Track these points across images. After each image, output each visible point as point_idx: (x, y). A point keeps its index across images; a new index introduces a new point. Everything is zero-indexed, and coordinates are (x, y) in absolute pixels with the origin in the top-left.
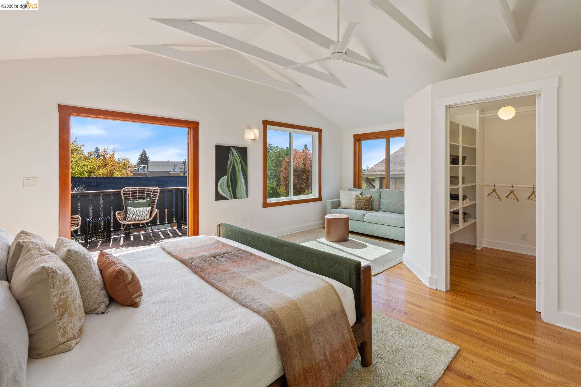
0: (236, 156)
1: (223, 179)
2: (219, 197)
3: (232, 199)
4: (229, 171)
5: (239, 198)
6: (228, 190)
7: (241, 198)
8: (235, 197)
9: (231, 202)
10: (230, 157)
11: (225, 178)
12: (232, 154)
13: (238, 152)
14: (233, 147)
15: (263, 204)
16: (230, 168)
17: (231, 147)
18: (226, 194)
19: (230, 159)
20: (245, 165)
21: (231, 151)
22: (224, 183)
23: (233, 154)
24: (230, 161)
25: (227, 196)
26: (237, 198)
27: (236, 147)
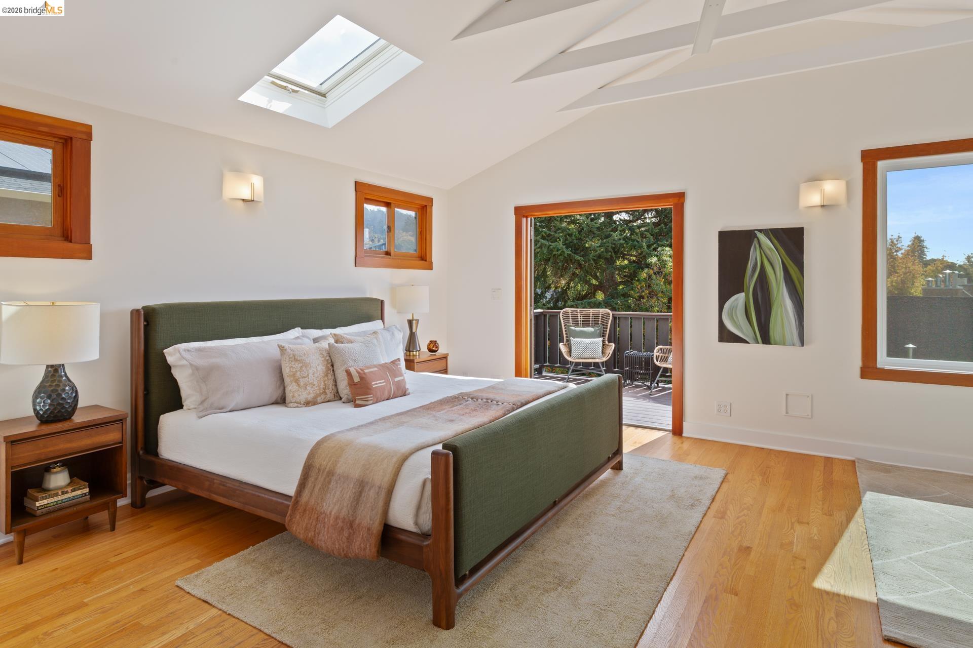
0: (770, 249)
1: (737, 299)
2: (726, 336)
3: (757, 342)
4: (751, 281)
5: (776, 344)
6: (747, 322)
7: (784, 344)
8: (766, 340)
9: (755, 350)
10: (754, 254)
11: (741, 296)
12: (757, 246)
13: (776, 241)
14: (760, 231)
15: (861, 368)
16: (752, 276)
17: (756, 232)
18: (742, 332)
19: (754, 258)
20: (796, 269)
21: (756, 239)
22: (737, 307)
23: (762, 246)
24: (753, 261)
25: (747, 336)
26: (772, 341)
27: (771, 230)
